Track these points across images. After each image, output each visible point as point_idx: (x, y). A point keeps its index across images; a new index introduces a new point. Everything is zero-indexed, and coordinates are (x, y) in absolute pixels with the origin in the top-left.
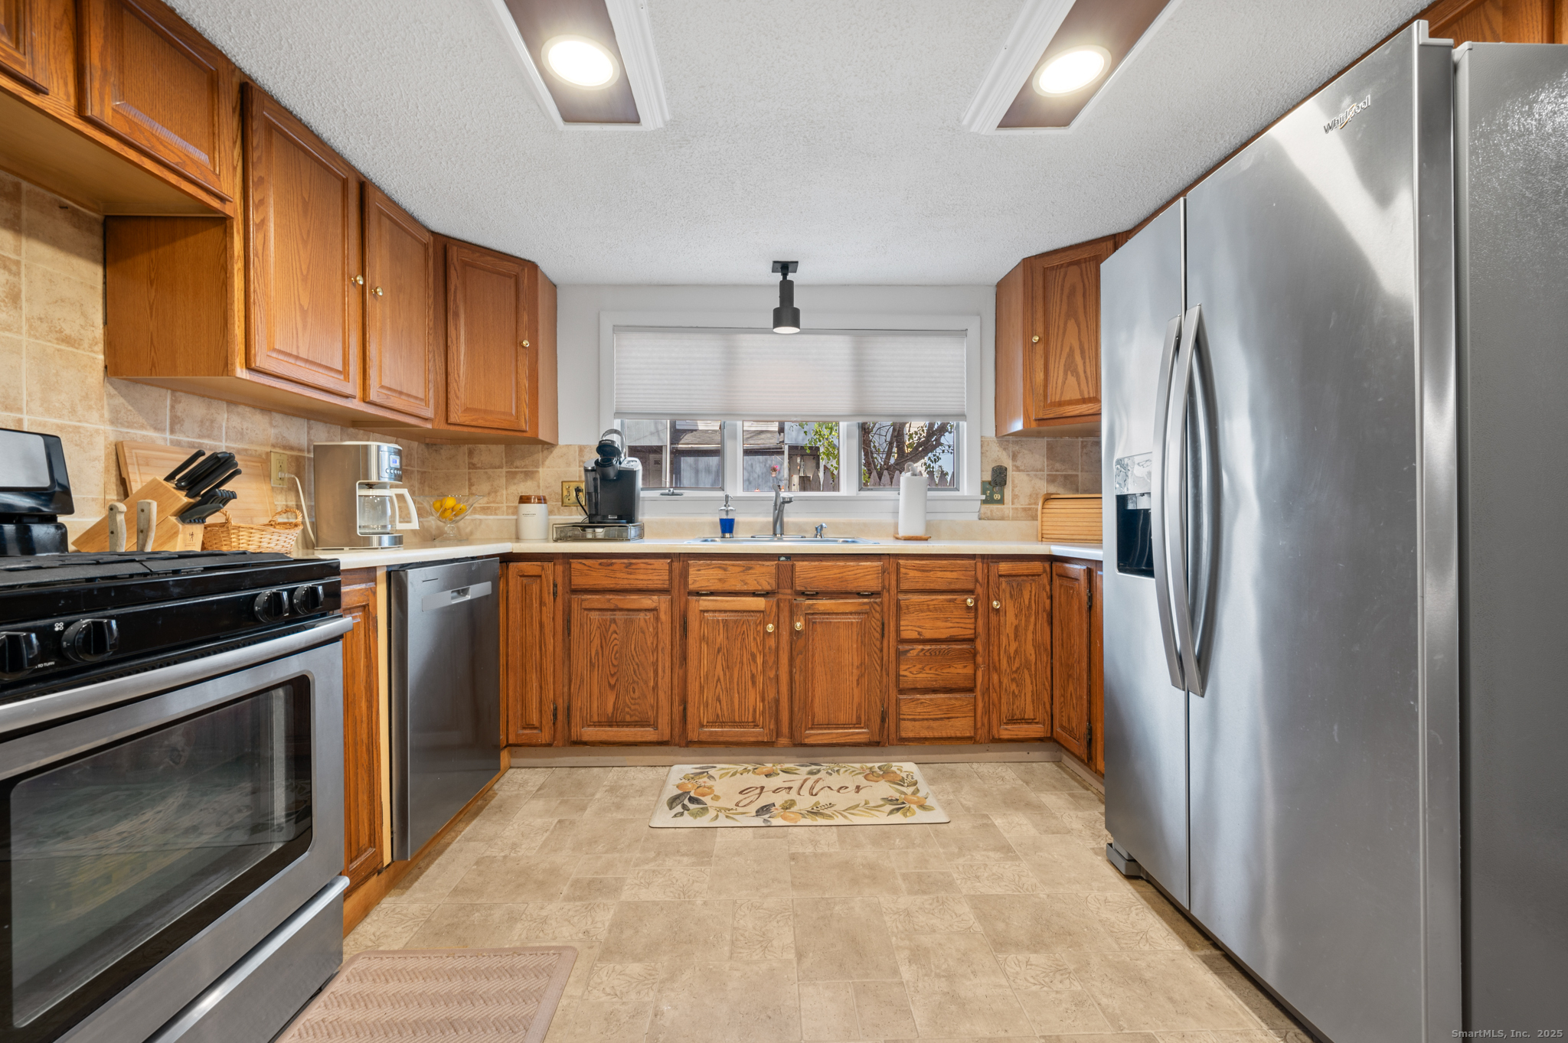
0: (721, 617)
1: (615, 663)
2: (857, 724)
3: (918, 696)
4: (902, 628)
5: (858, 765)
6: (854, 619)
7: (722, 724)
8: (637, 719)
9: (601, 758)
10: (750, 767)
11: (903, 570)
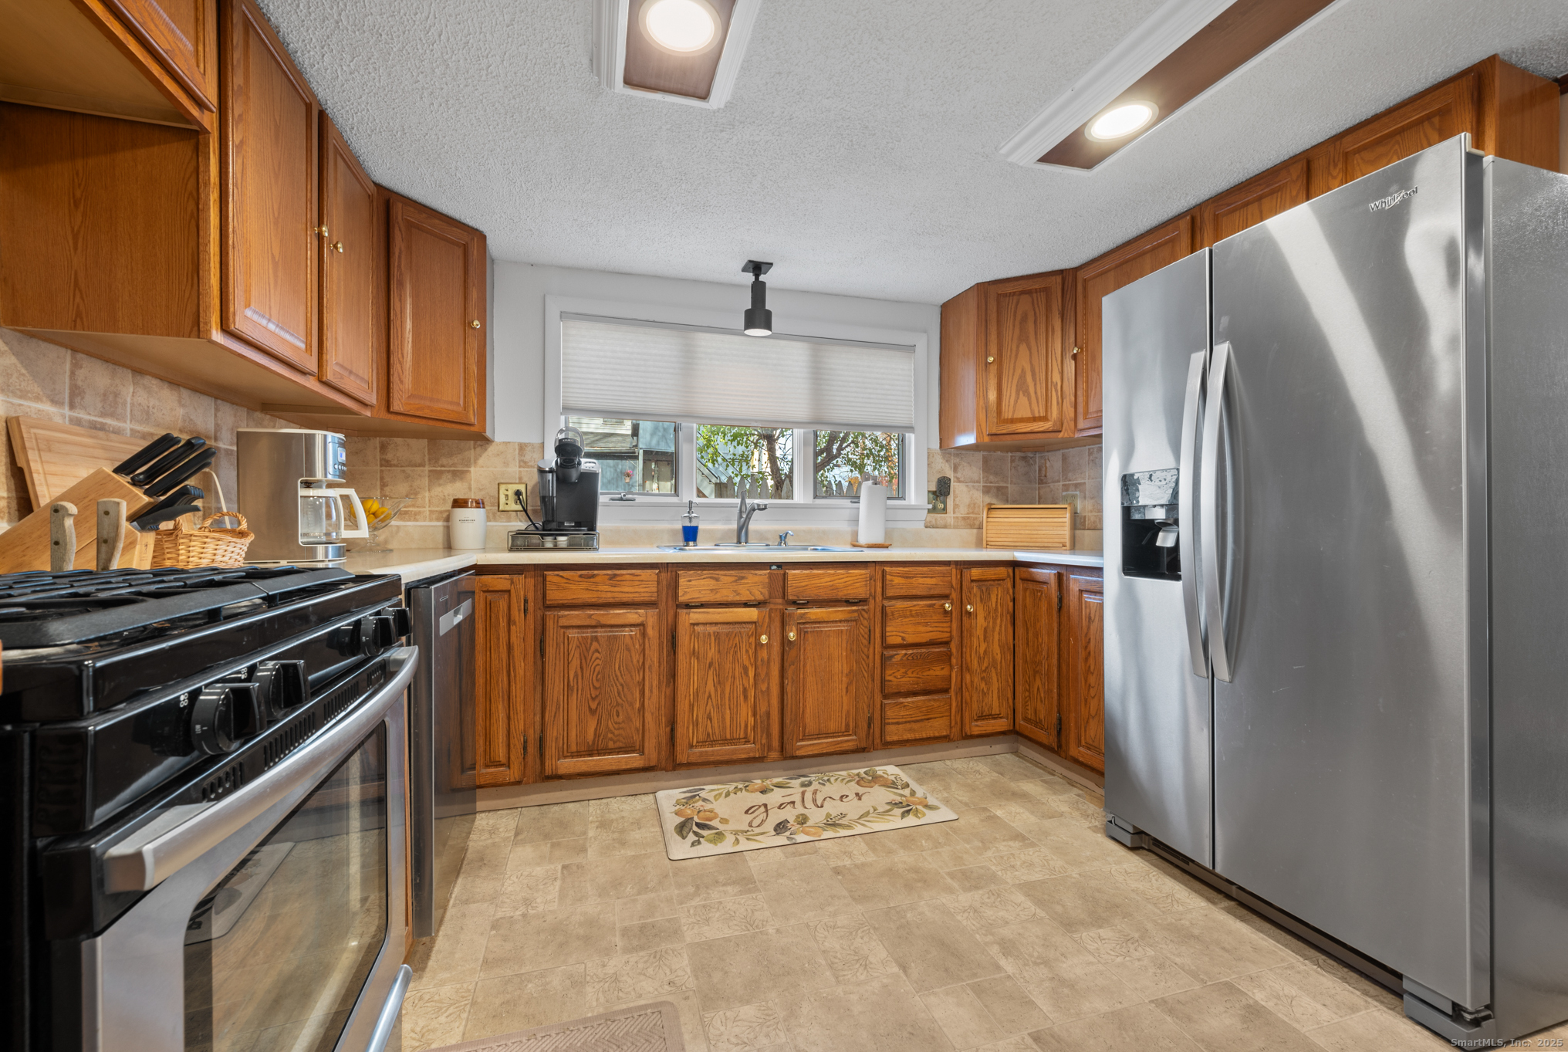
0: (711, 629)
1: (597, 685)
2: (846, 732)
3: (901, 700)
4: (887, 634)
5: (844, 773)
6: (844, 627)
7: (713, 743)
8: (621, 745)
9: (574, 792)
11: (888, 577)
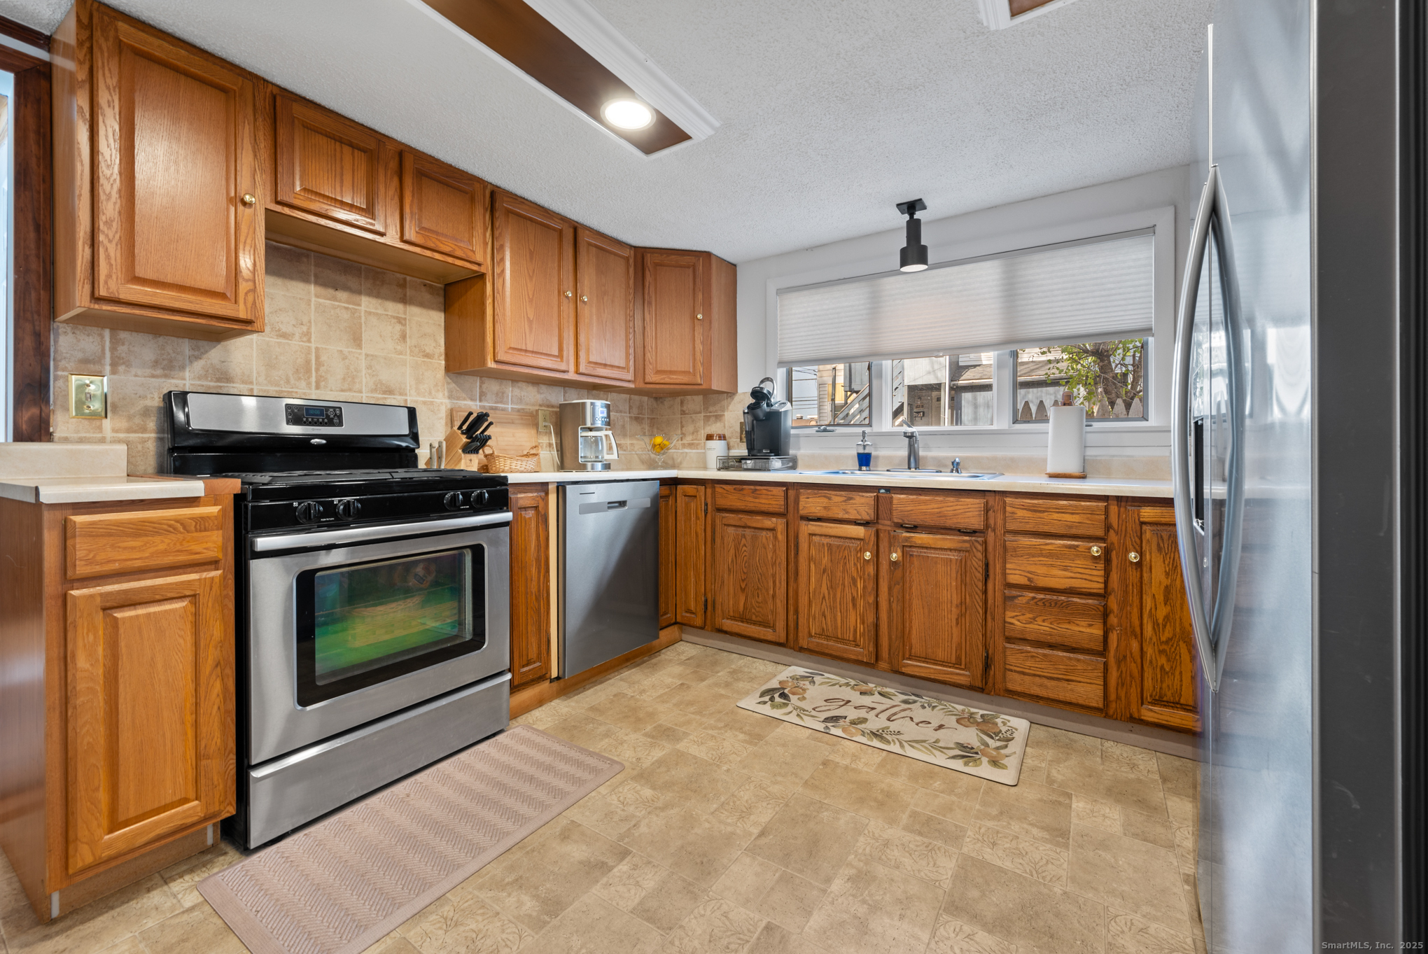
0: (826, 541)
1: (745, 570)
2: (957, 664)
3: (1029, 648)
4: (1008, 571)
5: (960, 707)
6: (953, 556)
7: (828, 638)
8: (760, 620)
9: (740, 647)
10: (853, 682)
11: (1008, 509)
